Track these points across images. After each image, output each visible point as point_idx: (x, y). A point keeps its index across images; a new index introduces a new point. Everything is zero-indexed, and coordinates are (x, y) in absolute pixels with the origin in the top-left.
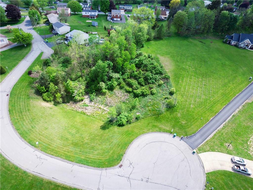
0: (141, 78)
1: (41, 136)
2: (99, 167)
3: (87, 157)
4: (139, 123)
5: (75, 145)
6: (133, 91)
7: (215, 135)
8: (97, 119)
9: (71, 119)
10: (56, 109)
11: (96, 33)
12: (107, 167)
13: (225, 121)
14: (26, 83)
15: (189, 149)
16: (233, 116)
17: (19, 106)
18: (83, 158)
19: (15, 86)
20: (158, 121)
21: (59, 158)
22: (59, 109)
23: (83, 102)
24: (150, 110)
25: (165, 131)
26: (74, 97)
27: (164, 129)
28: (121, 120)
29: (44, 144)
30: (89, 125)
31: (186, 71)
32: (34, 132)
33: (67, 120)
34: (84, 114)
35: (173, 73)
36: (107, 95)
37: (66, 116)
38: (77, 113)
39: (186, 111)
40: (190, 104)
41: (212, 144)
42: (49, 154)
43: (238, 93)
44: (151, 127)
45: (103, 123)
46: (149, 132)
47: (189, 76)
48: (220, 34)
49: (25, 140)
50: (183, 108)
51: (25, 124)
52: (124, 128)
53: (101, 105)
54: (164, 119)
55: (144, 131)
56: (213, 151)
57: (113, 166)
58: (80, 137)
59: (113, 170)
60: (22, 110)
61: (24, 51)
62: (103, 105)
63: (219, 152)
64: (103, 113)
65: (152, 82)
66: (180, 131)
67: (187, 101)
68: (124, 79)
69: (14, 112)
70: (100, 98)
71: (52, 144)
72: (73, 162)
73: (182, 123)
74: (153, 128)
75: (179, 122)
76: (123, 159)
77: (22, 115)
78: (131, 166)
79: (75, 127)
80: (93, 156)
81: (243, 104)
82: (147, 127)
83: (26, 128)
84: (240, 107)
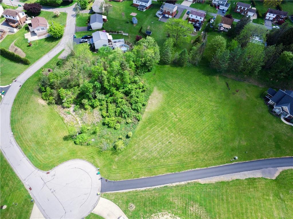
0: (120, 107)
1: (22, 127)
2: (36, 166)
3: (36, 155)
4: (86, 148)
5: (37, 143)
6: (105, 117)
7: (130, 192)
8: (67, 129)
9: (52, 120)
10: (47, 107)
11: (127, 35)
12: (41, 169)
13: (151, 186)
14: (36, 79)
15: (99, 189)
16: (165, 186)
17: (22, 98)
18: (33, 155)
19: (28, 79)
20: (98, 155)
21: (20, 148)
22: (49, 108)
23: (69, 109)
25: (96, 166)
26: (63, 103)
27: (97, 164)
29: (20, 134)
30: (58, 131)
31: (166, 118)
32: (19, 123)
33: (48, 120)
34: (63, 119)
35: (150, 115)
36: (87, 111)
37: (50, 117)
38: (59, 118)
39: (125, 159)
40: (134, 155)
41: (120, 197)
42: (17, 143)
43: (201, 167)
44: (90, 157)
45: (69, 134)
46: (85, 160)
47: (163, 126)
48: (272, 79)
49: (11, 126)
50: (125, 155)
51: (18, 113)
52: (76, 146)
53: (78, 118)
54: (103, 156)
55: (83, 157)
56: (114, 202)
57: (44, 170)
58: (45, 138)
59: (42, 172)
60: (22, 102)
61: (54, 43)
62: (80, 119)
63: (118, 206)
64: (76, 125)
65: (124, 116)
66: (105, 172)
67: (134, 151)
69: (17, 102)
70: (81, 111)
71: (24, 136)
72: (25, 154)
73: (112, 167)
74: (90, 158)
75: (111, 165)
76: (53, 169)
77: (20, 106)
78: (53, 177)
79: (48, 129)
80: (40, 157)
81: (190, 181)
82: (88, 155)
83: (17, 117)
84: (183, 183)
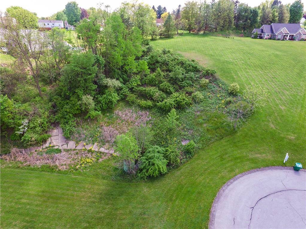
0: (162, 82)
6: (156, 105)
8: (88, 177)
9: (11, 190)
20: (239, 147)
23: (47, 145)
24: (208, 130)
25: (269, 165)
26: (21, 135)
28: (153, 164)
30: (65, 197)
31: (233, 64)
34: (51, 169)
36: (101, 123)
38: (31, 173)
39: (279, 117)
40: (277, 105)
44: (232, 163)
47: (243, 70)
53: (91, 144)
54: (249, 140)
55: (222, 174)
62: (96, 144)
68: (131, 90)
73: (290, 140)
74: (239, 165)
75: (282, 139)
82: (223, 164)
